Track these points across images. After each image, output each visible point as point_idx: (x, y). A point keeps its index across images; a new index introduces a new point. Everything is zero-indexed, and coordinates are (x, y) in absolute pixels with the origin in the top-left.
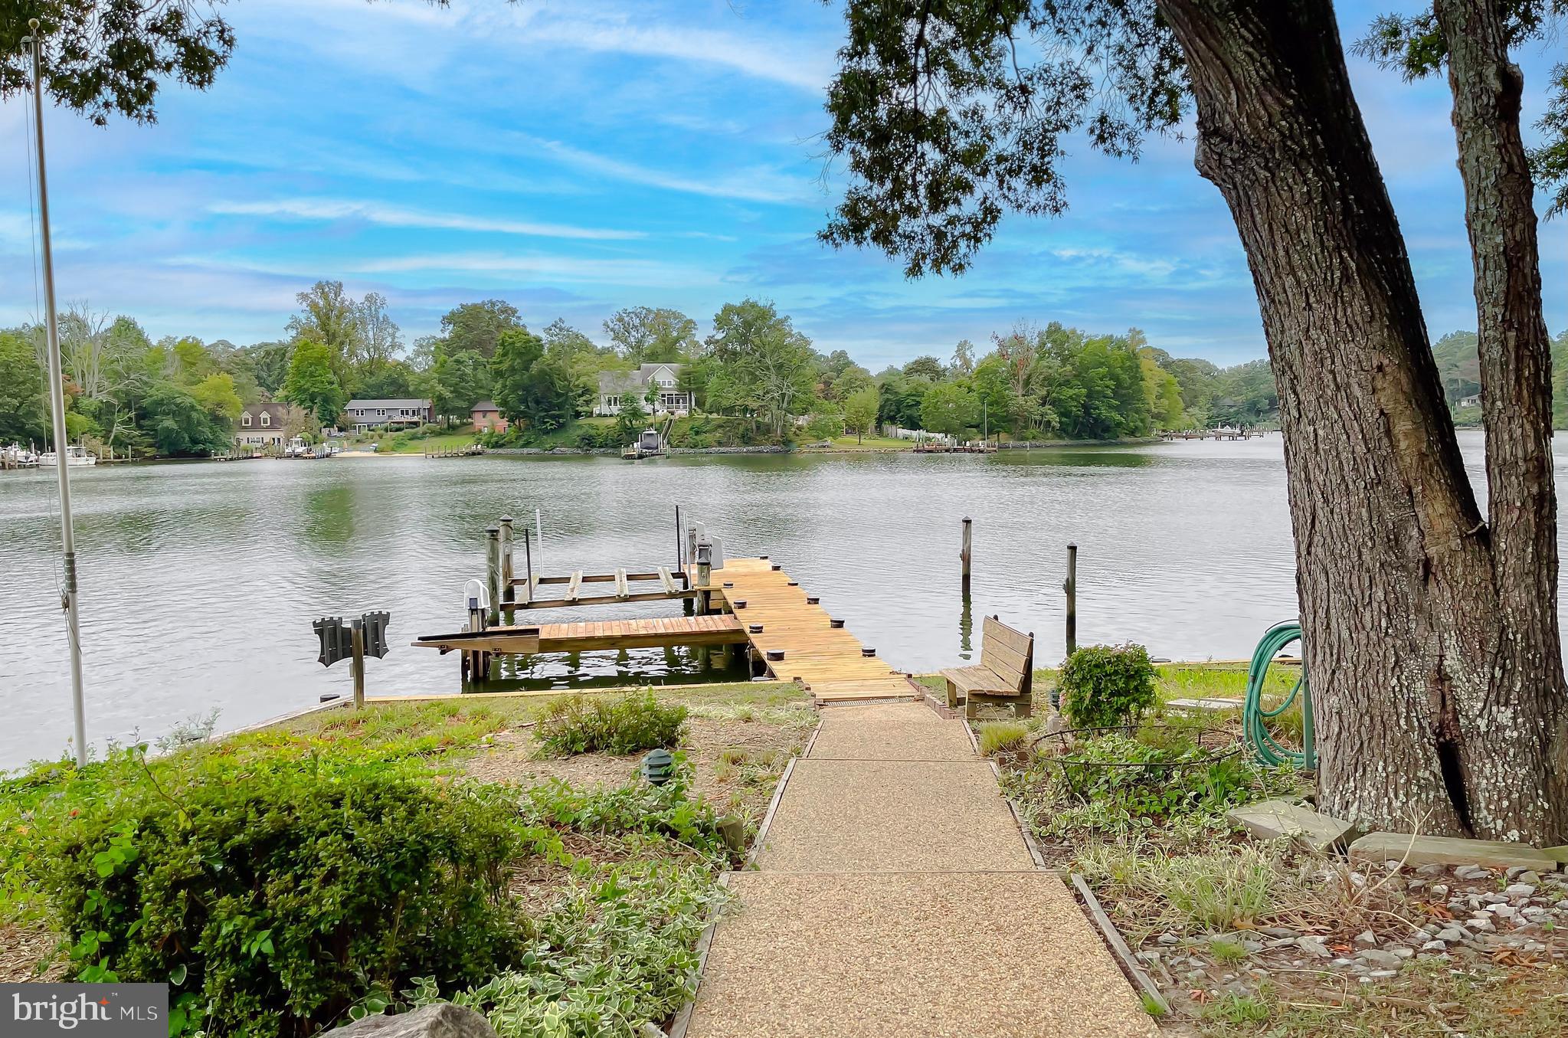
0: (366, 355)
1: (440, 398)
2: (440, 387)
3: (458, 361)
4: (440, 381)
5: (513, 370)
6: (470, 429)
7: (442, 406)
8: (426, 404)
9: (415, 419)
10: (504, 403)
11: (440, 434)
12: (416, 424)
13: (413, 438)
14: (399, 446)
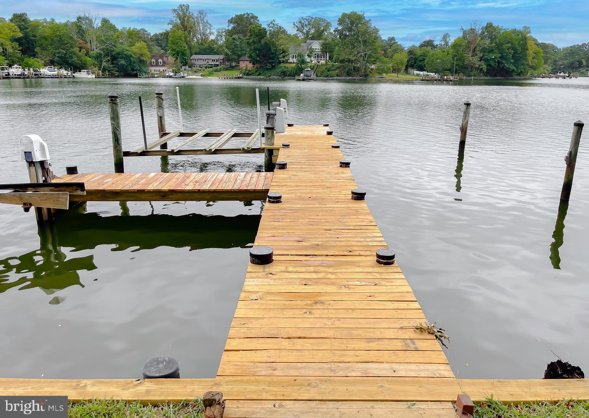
0: (200, 37)
1: (227, 54)
2: (226, 50)
3: (234, 39)
4: (226, 47)
5: (254, 42)
6: (238, 68)
7: (228, 59)
8: (222, 57)
9: (217, 63)
10: (250, 57)
11: (227, 69)
12: (218, 65)
13: (216, 71)
14: (210, 74)
